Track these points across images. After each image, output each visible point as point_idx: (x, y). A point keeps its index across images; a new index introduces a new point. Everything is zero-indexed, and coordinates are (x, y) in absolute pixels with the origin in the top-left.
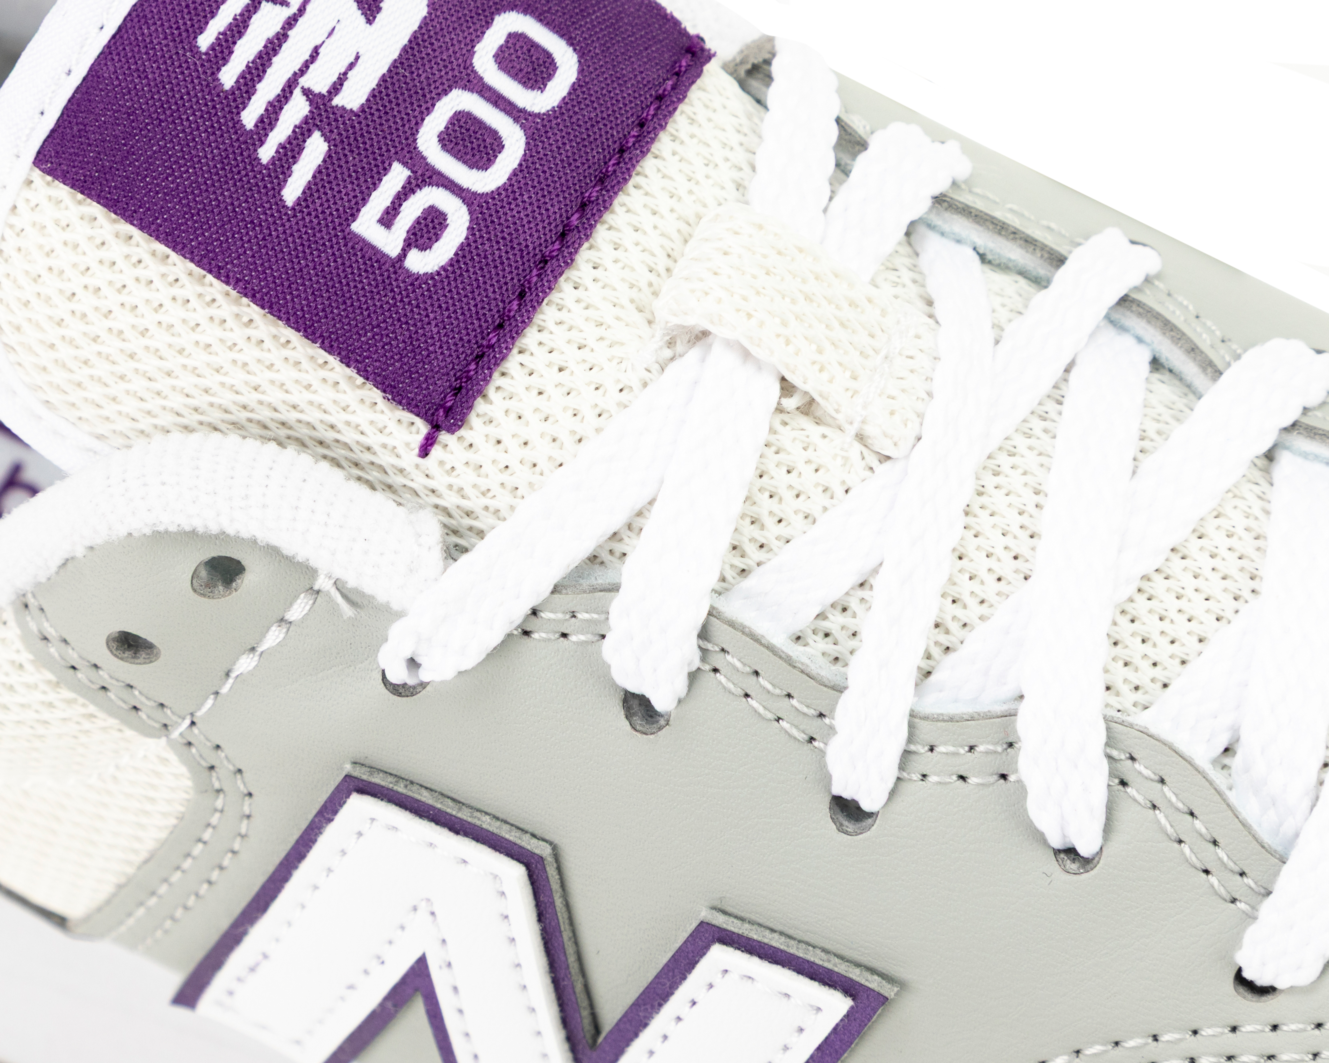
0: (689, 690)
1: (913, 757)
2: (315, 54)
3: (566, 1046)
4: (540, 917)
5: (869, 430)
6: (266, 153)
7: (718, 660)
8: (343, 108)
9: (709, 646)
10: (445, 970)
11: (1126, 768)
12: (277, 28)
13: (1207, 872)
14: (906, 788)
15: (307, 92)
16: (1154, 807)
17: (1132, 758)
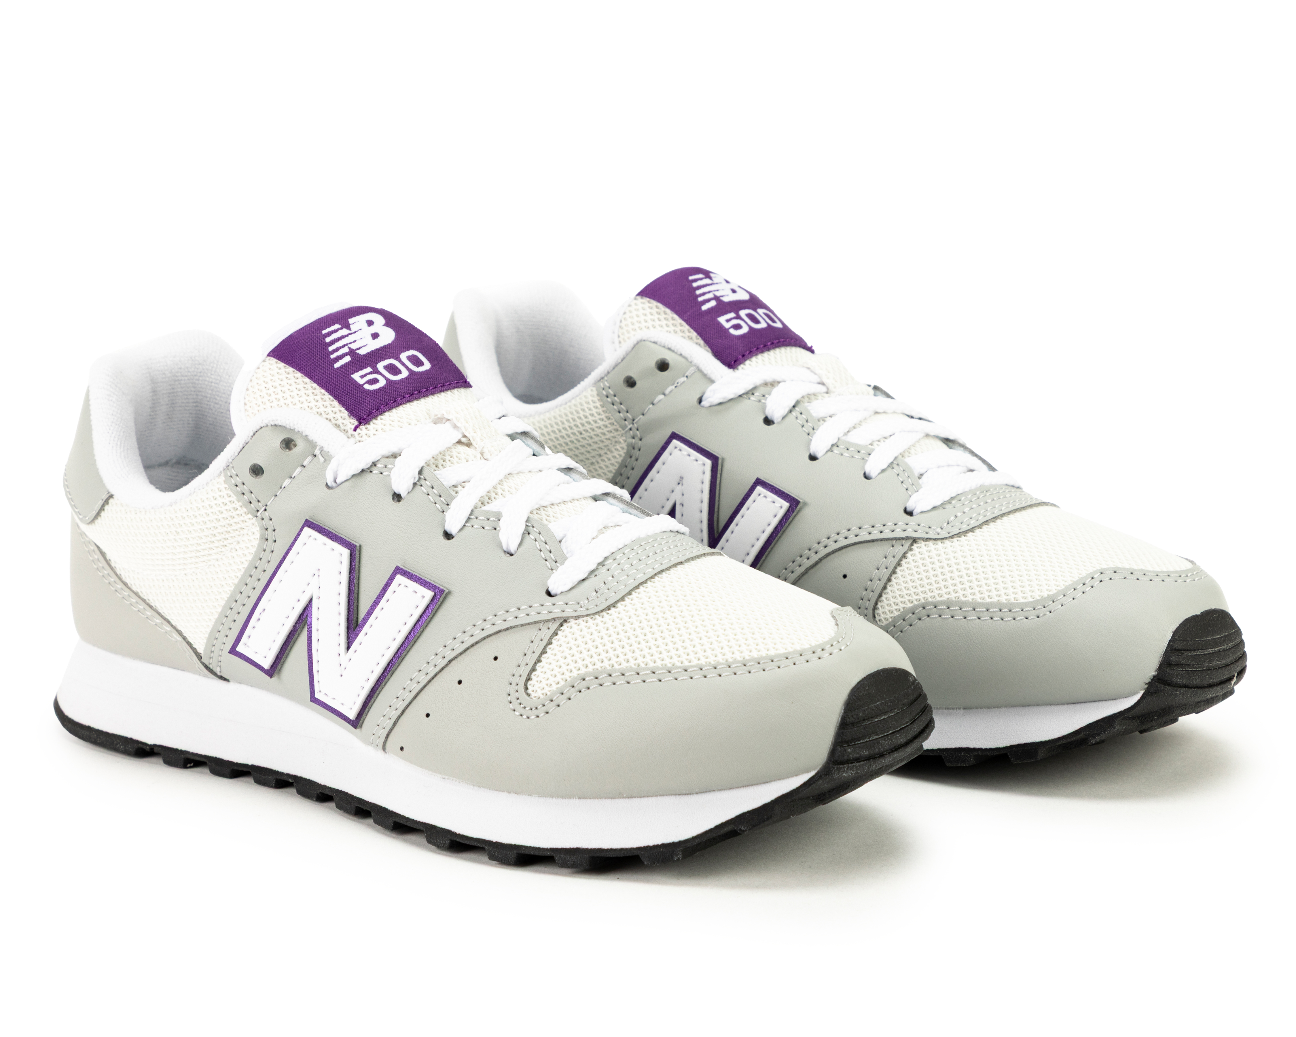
0: (412, 490)
1: (471, 520)
2: (355, 341)
3: (346, 630)
4: (350, 573)
5: (485, 450)
6: (333, 356)
7: (422, 482)
8: (358, 354)
9: (421, 476)
10: (317, 600)
11: (531, 529)
12: (346, 334)
13: (546, 560)
14: (466, 528)
15: (349, 348)
16: (536, 540)
17: (533, 527)
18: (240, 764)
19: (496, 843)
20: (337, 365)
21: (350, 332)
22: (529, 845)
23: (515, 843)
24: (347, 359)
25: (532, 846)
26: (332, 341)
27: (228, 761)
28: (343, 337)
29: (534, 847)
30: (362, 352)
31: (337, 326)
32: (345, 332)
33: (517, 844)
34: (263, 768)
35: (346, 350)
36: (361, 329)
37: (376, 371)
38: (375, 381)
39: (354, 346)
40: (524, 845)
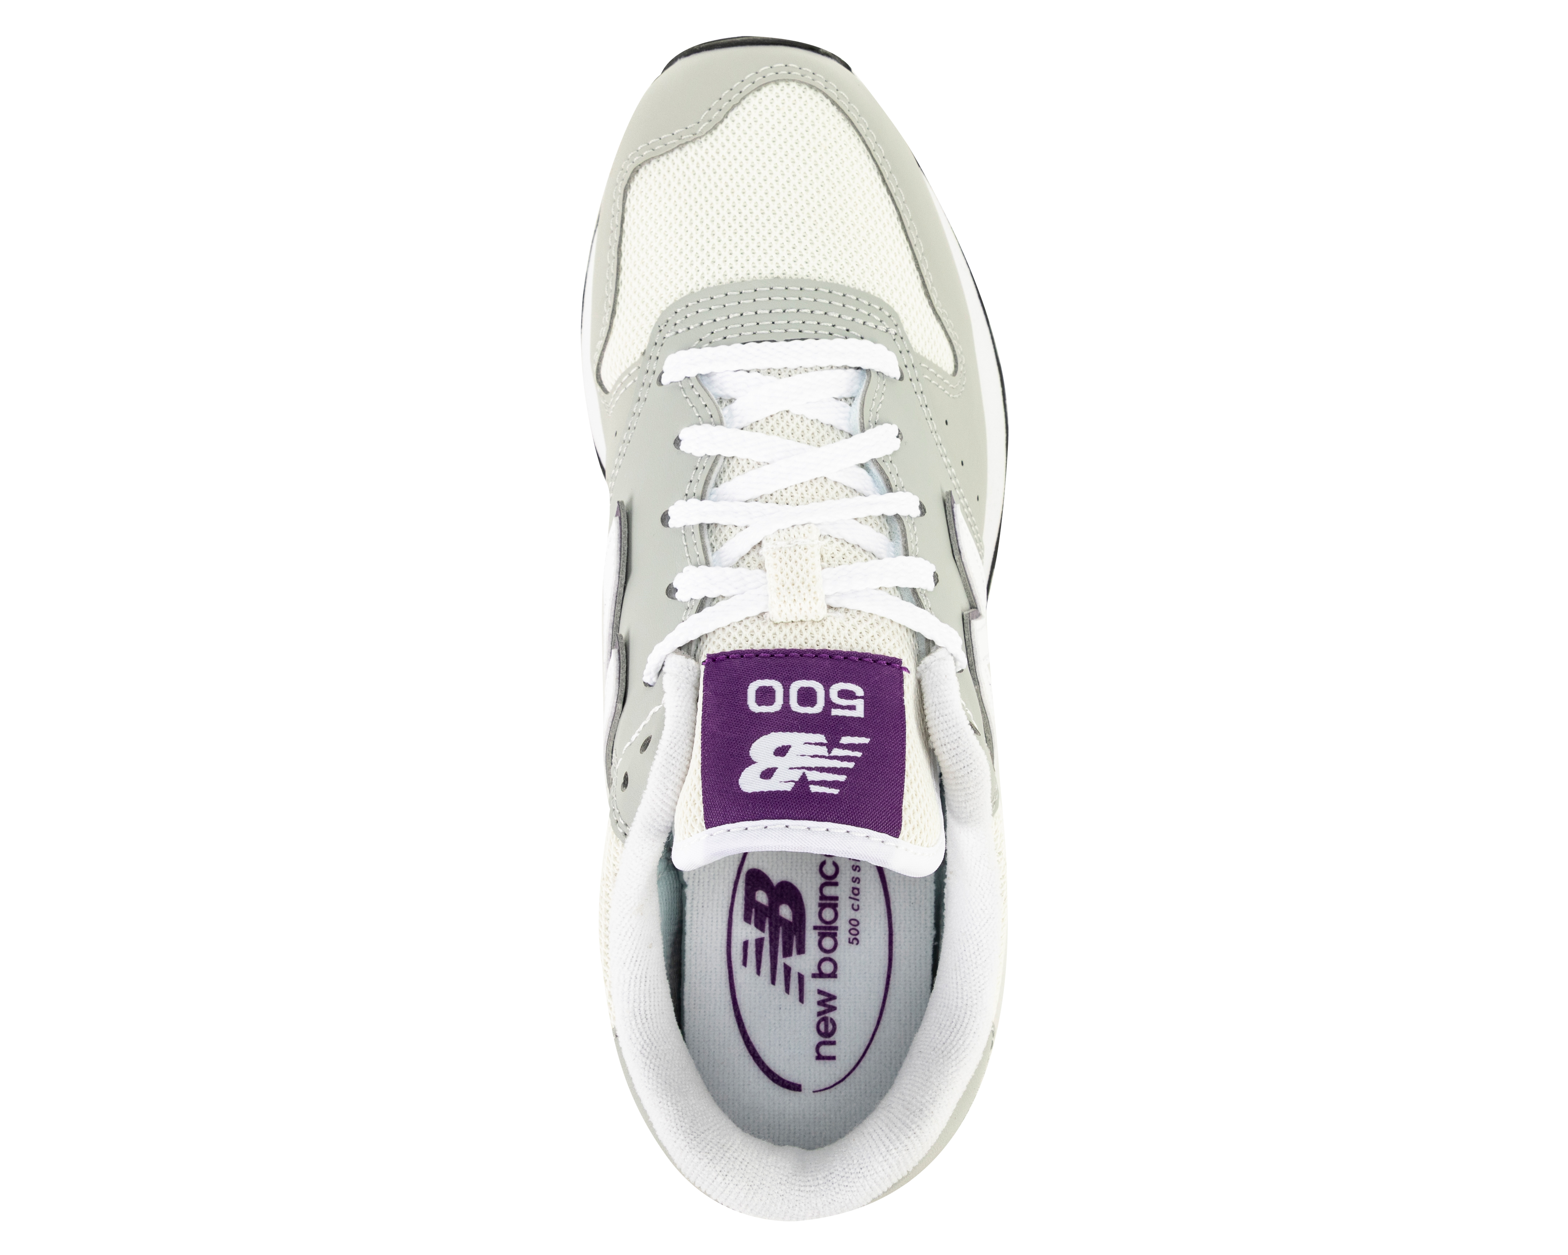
2: (815, 756)
15: (830, 752)
20: (865, 740)
21: (807, 772)
24: (845, 740)
26: (839, 774)
28: (821, 770)
30: (821, 738)
31: (814, 789)
32: (812, 776)
35: (836, 752)
36: (791, 768)
37: (829, 704)
38: (843, 694)
39: (823, 751)
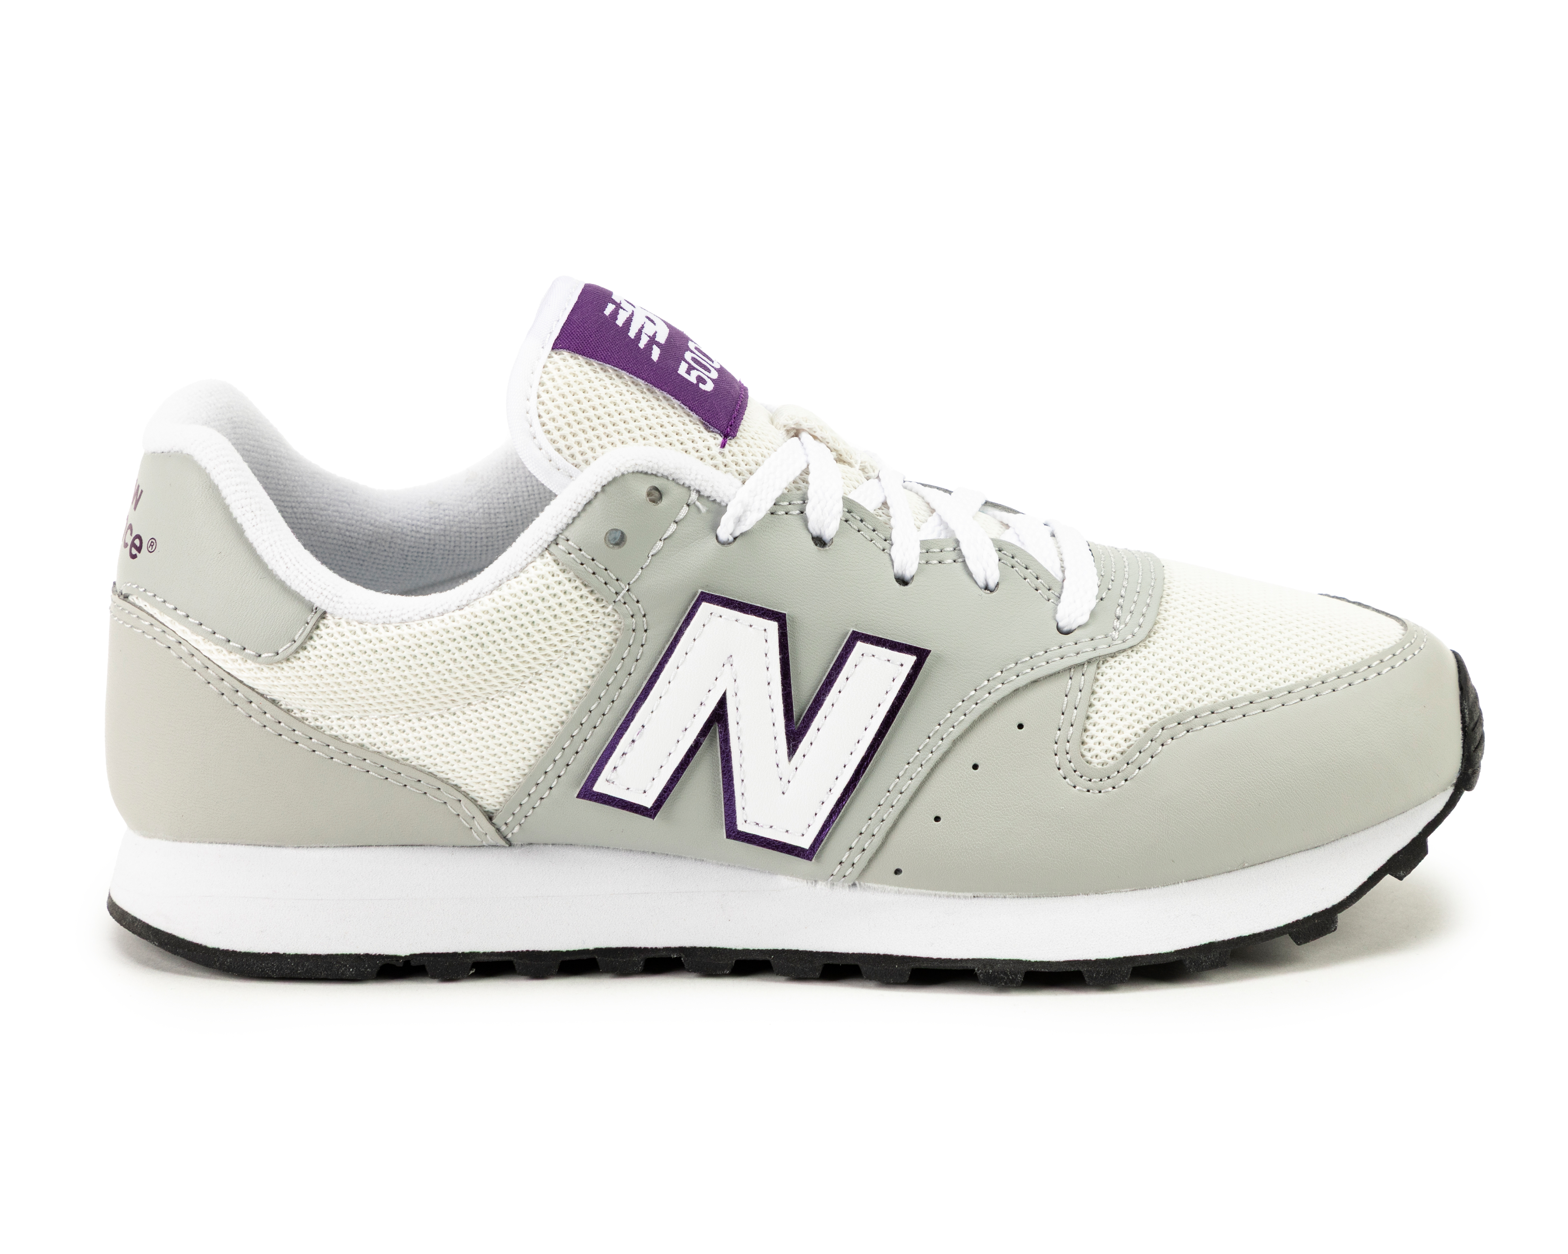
4: (782, 652)
7: (847, 516)
9: (844, 509)
10: (734, 697)
13: (1037, 590)
16: (1013, 567)
17: (1001, 550)
18: (574, 951)
19: (1097, 961)
22: (1144, 953)
23: (1125, 955)
25: (1150, 953)
27: (551, 952)
29: (1152, 955)
33: (1128, 955)
34: (617, 949)
40: (1138, 954)
